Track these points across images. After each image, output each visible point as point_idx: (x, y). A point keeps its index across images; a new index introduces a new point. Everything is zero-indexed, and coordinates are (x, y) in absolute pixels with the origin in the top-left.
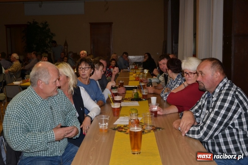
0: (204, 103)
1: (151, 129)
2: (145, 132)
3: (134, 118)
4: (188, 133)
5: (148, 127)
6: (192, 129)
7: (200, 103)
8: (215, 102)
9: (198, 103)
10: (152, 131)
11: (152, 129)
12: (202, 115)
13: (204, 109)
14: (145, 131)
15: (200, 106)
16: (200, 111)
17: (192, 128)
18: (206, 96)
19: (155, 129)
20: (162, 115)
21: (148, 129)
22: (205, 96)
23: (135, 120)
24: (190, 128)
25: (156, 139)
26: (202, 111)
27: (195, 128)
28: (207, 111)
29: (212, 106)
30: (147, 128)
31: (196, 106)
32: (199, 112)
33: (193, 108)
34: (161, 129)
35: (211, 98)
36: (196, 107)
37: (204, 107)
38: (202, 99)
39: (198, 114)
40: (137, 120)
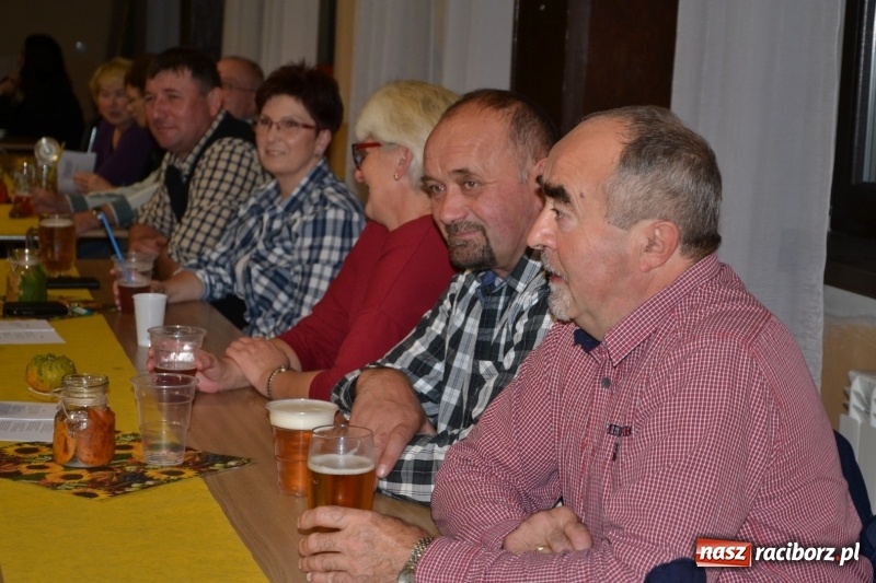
0: (458, 324)
1: (180, 462)
2: (151, 479)
3: (86, 403)
4: (394, 476)
5: (164, 452)
6: (413, 454)
7: (437, 327)
8: (530, 316)
9: (429, 323)
10: (189, 473)
11: (185, 464)
12: (448, 389)
13: (459, 355)
14: (150, 473)
15: (439, 340)
16: (439, 367)
17: (417, 449)
18: (472, 290)
19: (202, 463)
20: (218, 393)
21: (164, 463)
22: (464, 290)
23: (88, 411)
24: (403, 451)
25: (226, 513)
26: (448, 368)
27: (432, 452)
28: (489, 364)
29: (517, 339)
30: (159, 459)
31: (417, 343)
32: (432, 374)
33: (399, 352)
34: (232, 463)
35: (502, 299)
36: (418, 348)
37: (461, 346)
38: (447, 304)
39: (428, 382)
40: (101, 414)
